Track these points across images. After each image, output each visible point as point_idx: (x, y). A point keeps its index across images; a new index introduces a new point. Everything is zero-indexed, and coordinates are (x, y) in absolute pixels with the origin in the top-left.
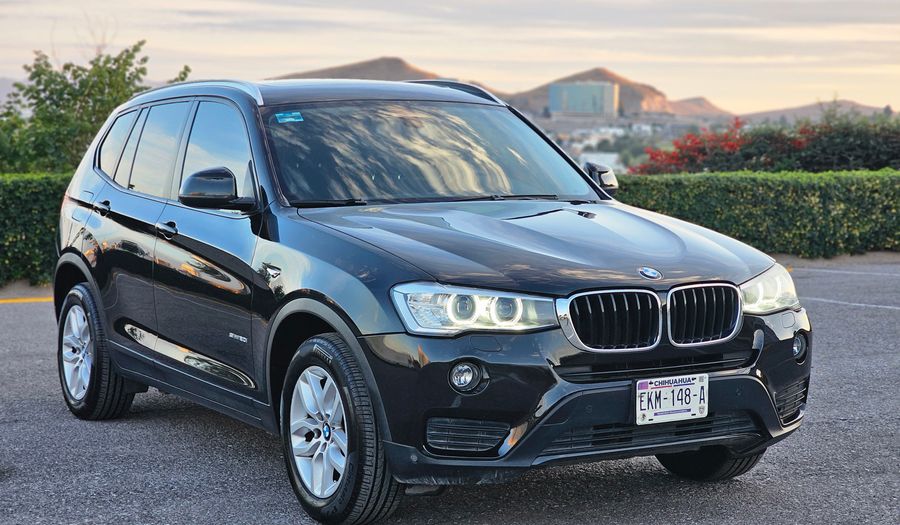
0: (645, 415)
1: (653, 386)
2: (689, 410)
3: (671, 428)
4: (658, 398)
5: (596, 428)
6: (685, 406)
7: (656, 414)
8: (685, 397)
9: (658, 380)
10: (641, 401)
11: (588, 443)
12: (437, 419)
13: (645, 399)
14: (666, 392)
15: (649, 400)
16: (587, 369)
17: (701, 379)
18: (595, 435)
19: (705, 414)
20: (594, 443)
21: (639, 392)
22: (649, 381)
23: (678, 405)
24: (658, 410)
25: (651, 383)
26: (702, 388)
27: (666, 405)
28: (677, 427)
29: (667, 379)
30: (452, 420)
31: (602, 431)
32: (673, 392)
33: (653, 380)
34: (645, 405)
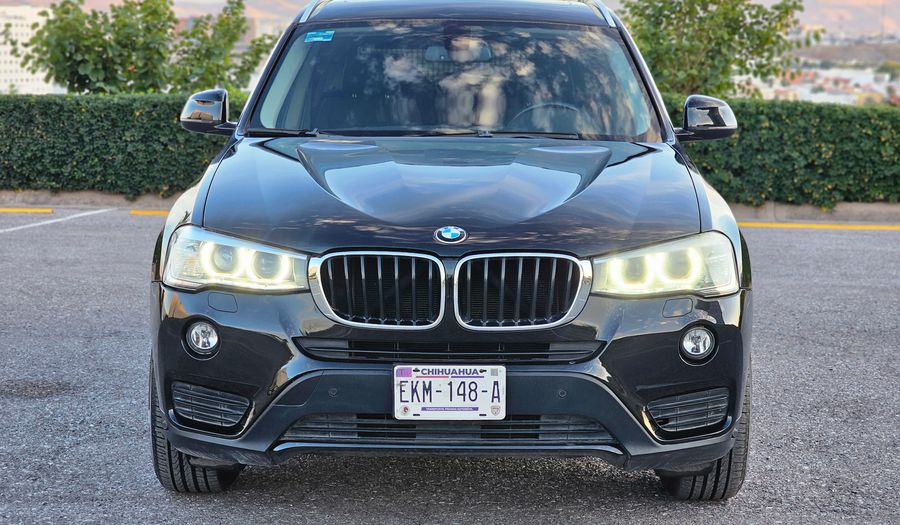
0: (406, 408)
1: (419, 374)
2: (476, 409)
3: (474, 429)
4: (427, 389)
5: (359, 416)
6: (468, 403)
7: (424, 409)
8: (469, 392)
9: (427, 367)
10: (402, 391)
11: (353, 433)
12: (180, 384)
13: (407, 388)
14: (439, 383)
15: (414, 391)
16: (345, 344)
17: (494, 373)
18: (359, 425)
19: (502, 415)
20: (360, 434)
21: (397, 380)
22: (414, 367)
23: (458, 401)
24: (427, 404)
25: (418, 371)
26: (496, 383)
27: (440, 400)
28: (483, 427)
29: (441, 367)
30: (193, 387)
31: (366, 421)
32: (450, 384)
33: (420, 367)
34: (407, 395)
